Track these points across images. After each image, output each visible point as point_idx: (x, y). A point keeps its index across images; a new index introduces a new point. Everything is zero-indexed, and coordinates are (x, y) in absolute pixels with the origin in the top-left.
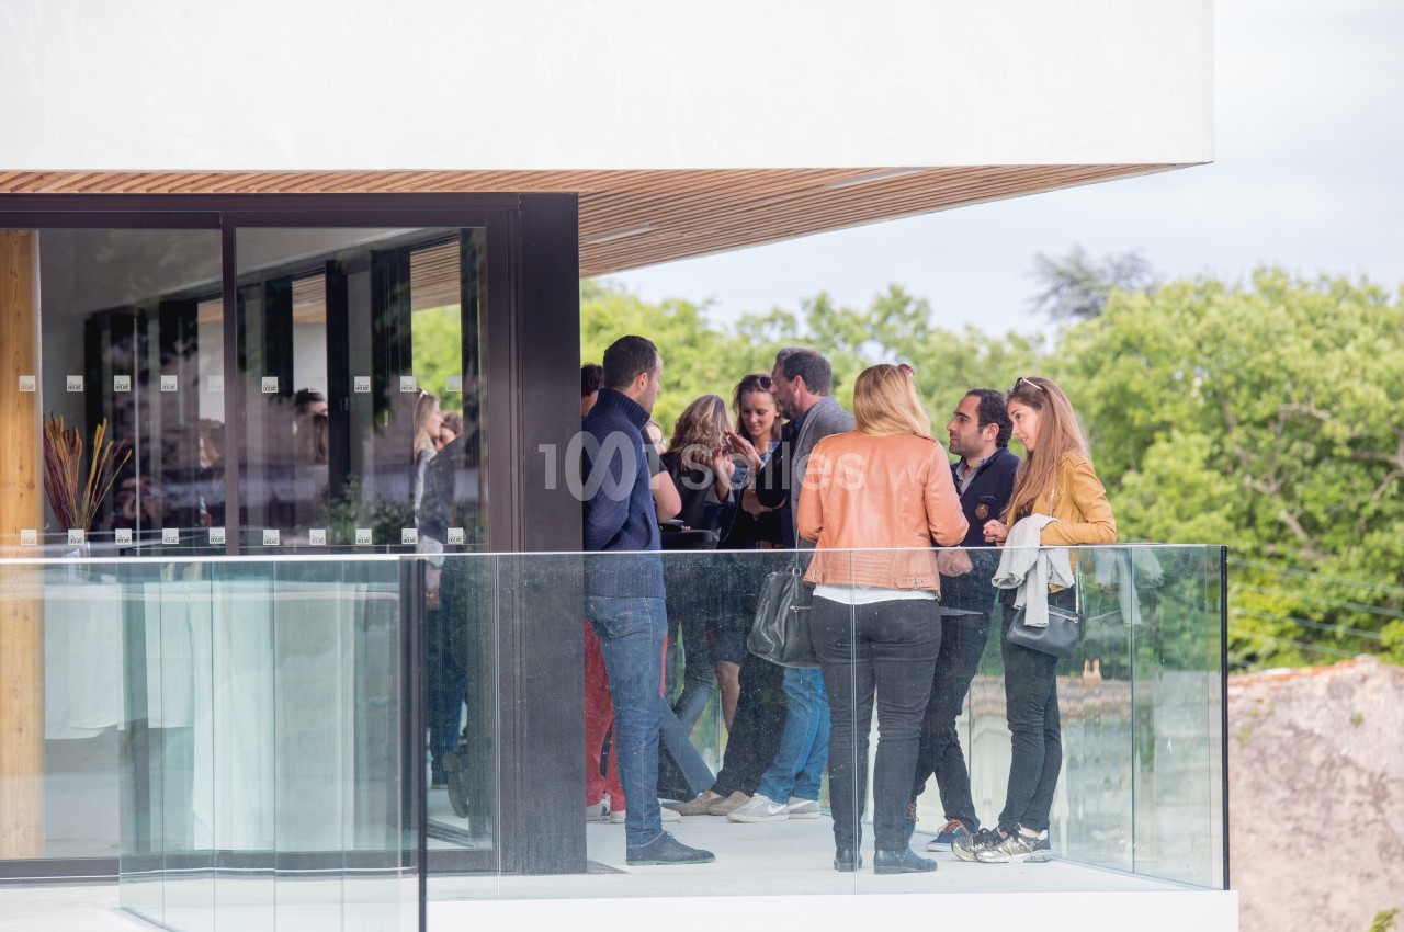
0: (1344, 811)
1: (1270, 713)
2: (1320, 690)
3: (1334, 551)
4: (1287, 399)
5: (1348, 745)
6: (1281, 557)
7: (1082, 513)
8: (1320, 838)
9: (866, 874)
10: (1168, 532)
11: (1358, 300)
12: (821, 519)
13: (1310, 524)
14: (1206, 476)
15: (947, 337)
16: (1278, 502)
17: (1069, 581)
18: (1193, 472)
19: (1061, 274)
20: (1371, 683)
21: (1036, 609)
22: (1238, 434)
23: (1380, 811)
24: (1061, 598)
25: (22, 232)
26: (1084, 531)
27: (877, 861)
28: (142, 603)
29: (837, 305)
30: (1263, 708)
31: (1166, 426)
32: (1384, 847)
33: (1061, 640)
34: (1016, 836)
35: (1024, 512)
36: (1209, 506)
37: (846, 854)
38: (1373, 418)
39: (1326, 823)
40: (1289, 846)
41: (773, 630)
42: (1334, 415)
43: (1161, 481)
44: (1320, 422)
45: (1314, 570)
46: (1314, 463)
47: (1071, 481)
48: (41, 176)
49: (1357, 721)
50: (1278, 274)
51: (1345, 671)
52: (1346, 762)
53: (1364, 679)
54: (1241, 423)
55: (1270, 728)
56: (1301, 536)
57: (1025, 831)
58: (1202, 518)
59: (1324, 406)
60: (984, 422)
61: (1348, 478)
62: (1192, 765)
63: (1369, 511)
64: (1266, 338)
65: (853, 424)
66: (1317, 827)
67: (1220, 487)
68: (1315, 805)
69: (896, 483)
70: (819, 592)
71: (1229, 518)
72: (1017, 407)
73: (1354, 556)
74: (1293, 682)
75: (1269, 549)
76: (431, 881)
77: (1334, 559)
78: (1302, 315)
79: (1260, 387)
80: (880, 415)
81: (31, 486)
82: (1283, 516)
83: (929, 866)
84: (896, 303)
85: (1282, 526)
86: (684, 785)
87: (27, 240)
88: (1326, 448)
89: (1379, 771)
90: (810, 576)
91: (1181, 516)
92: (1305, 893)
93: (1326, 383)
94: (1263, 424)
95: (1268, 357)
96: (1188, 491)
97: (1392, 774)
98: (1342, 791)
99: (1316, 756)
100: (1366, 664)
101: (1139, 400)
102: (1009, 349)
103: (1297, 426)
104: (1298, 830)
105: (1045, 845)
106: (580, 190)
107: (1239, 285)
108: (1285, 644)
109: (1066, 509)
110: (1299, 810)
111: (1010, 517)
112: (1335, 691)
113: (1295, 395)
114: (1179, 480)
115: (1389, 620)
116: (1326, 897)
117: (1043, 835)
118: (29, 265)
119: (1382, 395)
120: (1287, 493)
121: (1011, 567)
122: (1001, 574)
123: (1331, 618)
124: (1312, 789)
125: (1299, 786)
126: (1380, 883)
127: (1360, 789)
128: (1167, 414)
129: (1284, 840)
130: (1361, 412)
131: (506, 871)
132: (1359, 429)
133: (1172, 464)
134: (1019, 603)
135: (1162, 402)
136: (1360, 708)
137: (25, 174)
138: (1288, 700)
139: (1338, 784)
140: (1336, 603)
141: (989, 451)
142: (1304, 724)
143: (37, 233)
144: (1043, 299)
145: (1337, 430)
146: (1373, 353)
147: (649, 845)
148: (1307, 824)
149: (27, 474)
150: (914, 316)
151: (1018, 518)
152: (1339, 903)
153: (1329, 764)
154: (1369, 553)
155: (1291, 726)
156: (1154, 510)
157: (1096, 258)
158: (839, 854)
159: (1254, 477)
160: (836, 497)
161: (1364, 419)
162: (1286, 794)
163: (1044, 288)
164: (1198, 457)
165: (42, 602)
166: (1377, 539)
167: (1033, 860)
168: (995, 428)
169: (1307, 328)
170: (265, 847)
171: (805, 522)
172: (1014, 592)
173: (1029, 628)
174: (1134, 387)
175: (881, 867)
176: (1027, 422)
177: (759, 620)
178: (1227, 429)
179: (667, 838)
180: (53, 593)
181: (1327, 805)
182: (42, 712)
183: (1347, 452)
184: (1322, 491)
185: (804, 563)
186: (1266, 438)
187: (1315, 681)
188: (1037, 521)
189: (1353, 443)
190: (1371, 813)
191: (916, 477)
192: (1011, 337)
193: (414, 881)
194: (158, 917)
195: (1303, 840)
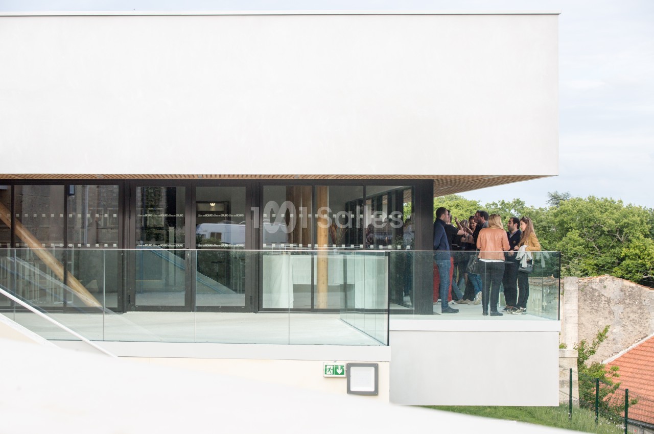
0: (602, 305)
1: (588, 285)
2: (598, 281)
3: (604, 253)
4: (595, 223)
5: (603, 292)
6: (593, 254)
7: (534, 245)
8: (597, 310)
9: (489, 316)
10: (571, 249)
11: (609, 202)
12: (481, 245)
13: (600, 247)
14: (579, 238)
15: (528, 208)
16: (593, 243)
17: (531, 258)
18: (576, 238)
19: (553, 196)
20: (608, 280)
21: (524, 264)
22: (585, 230)
23: (609, 305)
24: (529, 262)
25: (325, 186)
26: (534, 248)
27: (491, 314)
28: (346, 259)
29: (506, 202)
30: (586, 284)
31: (571, 228)
32: (609, 312)
33: (530, 270)
34: (519, 309)
35: (522, 244)
36: (580, 245)
37: (485, 312)
38: (612, 227)
39: (598, 307)
40: (591, 312)
41: (471, 267)
42: (605, 226)
43: (570, 239)
44: (602, 227)
45: (600, 256)
46: (601, 235)
47: (531, 238)
48: (328, 176)
49: (605, 287)
50: (593, 197)
51: (602, 277)
52: (603, 295)
53: (607, 279)
54: (586, 227)
55: (588, 288)
56: (598, 250)
57: (521, 308)
58: (578, 247)
59: (602, 224)
60: (514, 223)
61: (607, 238)
62: (572, 296)
63: (611, 245)
64: (591, 211)
65: (488, 226)
66: (596, 308)
67: (582, 241)
68: (596, 304)
69: (496, 239)
70: (481, 260)
71: (583, 247)
72: (522, 222)
73: (608, 254)
74: (592, 279)
75: (592, 252)
76: (390, 316)
77: (604, 254)
78: (598, 205)
79: (590, 221)
80: (493, 224)
81: (326, 236)
82: (594, 246)
83: (502, 315)
84: (518, 202)
85: (594, 248)
86: (457, 297)
87: (326, 188)
88: (603, 232)
89: (609, 297)
90: (479, 257)
91: (574, 246)
92: (593, 321)
93: (603, 220)
94: (590, 228)
95: (591, 215)
96: (575, 241)
97: (612, 298)
98: (602, 301)
99: (597, 294)
100: (607, 276)
101: (566, 223)
102: (539, 211)
103: (597, 228)
104: (593, 309)
105: (525, 311)
106: (434, 179)
107: (586, 199)
108: (594, 271)
109: (530, 244)
110: (593, 305)
111: (519, 245)
112: (601, 281)
113: (597, 222)
114: (574, 240)
115: (615, 267)
116: (598, 322)
117: (525, 309)
118: (327, 193)
119: (614, 222)
120: (594, 241)
121: (519, 256)
122: (517, 257)
123: (603, 266)
124: (596, 300)
125: (593, 300)
126: (609, 319)
127: (605, 301)
128: (571, 225)
129: (590, 311)
130: (610, 225)
131: (415, 314)
132: (610, 229)
133: (573, 236)
134: (521, 263)
135: (570, 223)
136: (605, 284)
137: (324, 175)
138: (591, 283)
139: (601, 300)
140: (604, 263)
141: (516, 230)
142: (594, 288)
143: (328, 187)
144: (549, 201)
145: (605, 229)
146: (613, 214)
147: (446, 309)
148: (594, 308)
149: (325, 234)
150: (521, 204)
151: (521, 246)
152: (600, 323)
153: (599, 296)
154: (611, 253)
155: (592, 288)
156: (569, 245)
157: (560, 193)
158: (484, 312)
159: (588, 238)
160: (484, 241)
161: (610, 227)
162: (590, 301)
163: (549, 199)
164: (577, 235)
165: (328, 259)
166: (613, 250)
167: (523, 314)
168: (517, 224)
169: (599, 208)
170: (374, 308)
171: (478, 246)
172: (520, 260)
173: (523, 268)
174: (565, 220)
175: (492, 315)
176: (523, 226)
177: (469, 264)
178: (583, 229)
179: (450, 308)
180: (330, 257)
181: (598, 304)
182: (327, 280)
183: (607, 233)
184: (602, 241)
185: (478, 254)
186: (591, 231)
187: (597, 279)
188: (525, 246)
189: (608, 232)
190: (607, 305)
191: (500, 237)
192: (540, 208)
193: (387, 315)
194: (346, 320)
195: (594, 311)
